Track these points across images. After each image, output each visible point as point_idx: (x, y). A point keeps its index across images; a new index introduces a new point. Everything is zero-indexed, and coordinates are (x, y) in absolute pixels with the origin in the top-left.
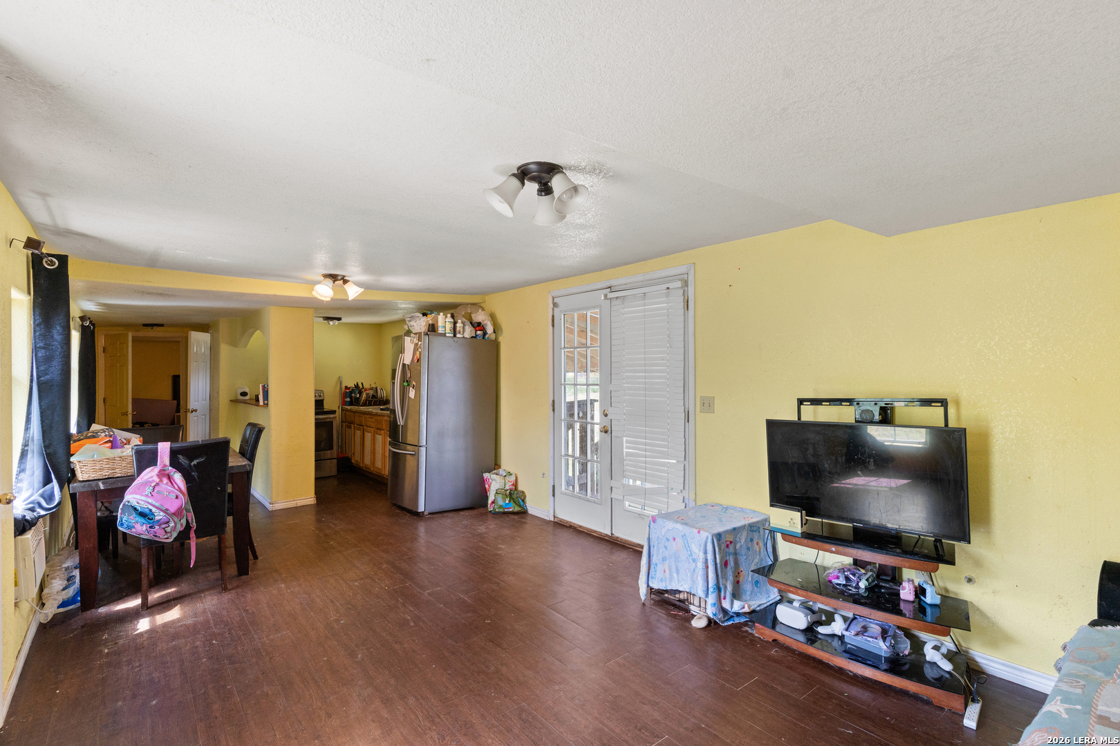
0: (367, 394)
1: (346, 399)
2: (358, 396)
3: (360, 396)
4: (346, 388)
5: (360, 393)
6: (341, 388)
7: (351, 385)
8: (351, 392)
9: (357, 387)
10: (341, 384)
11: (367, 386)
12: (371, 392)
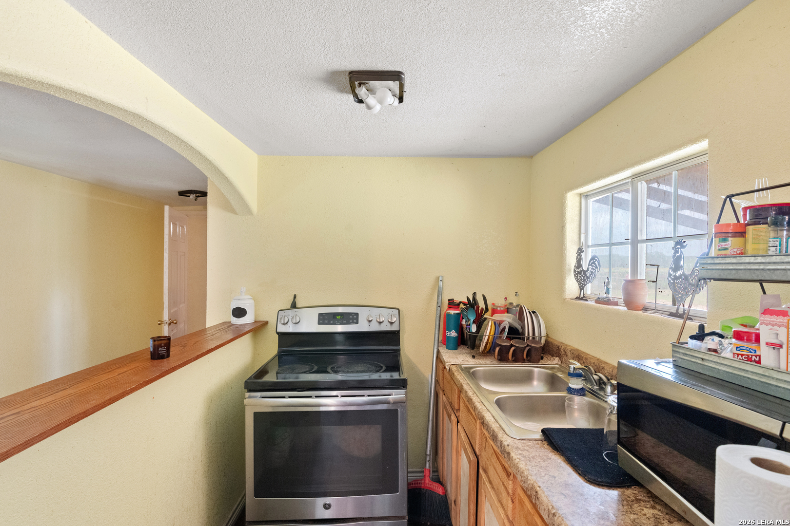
0: (497, 324)
1: (448, 333)
2: (474, 328)
3: (479, 328)
4: (452, 304)
5: (480, 322)
6: (440, 307)
7: (461, 297)
8: (459, 317)
9: (472, 304)
10: (440, 294)
11: (496, 299)
12: (507, 319)
